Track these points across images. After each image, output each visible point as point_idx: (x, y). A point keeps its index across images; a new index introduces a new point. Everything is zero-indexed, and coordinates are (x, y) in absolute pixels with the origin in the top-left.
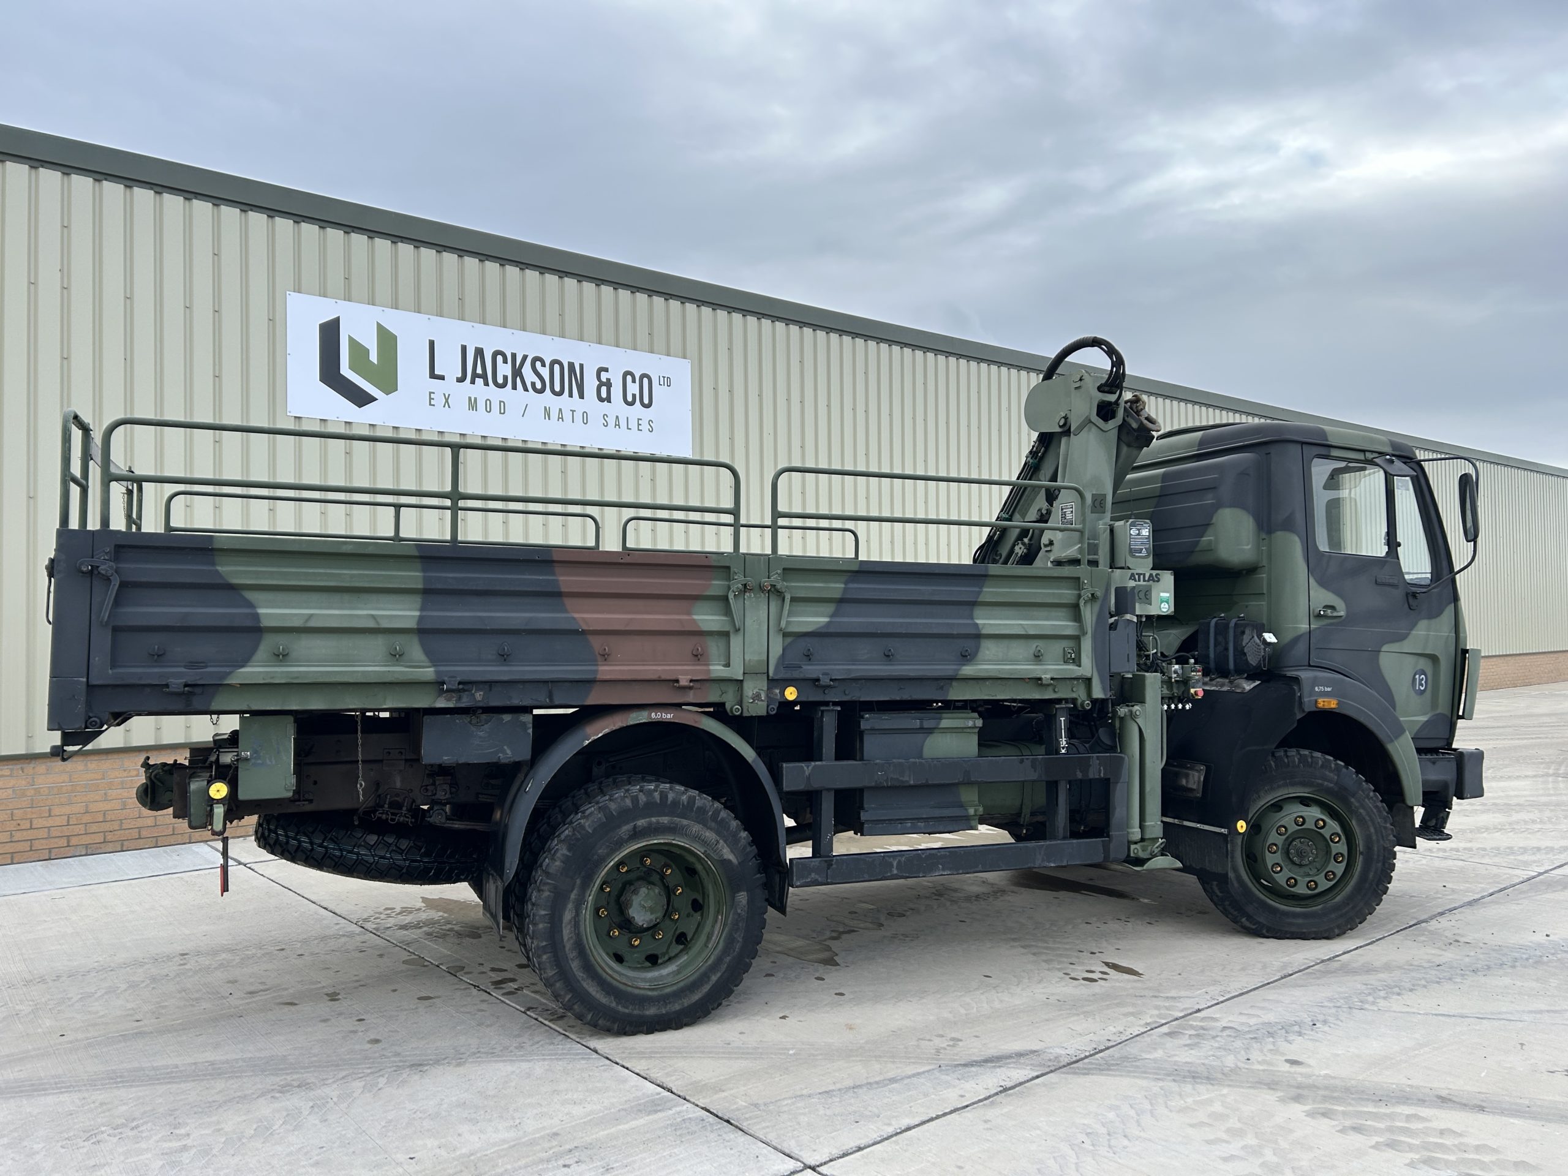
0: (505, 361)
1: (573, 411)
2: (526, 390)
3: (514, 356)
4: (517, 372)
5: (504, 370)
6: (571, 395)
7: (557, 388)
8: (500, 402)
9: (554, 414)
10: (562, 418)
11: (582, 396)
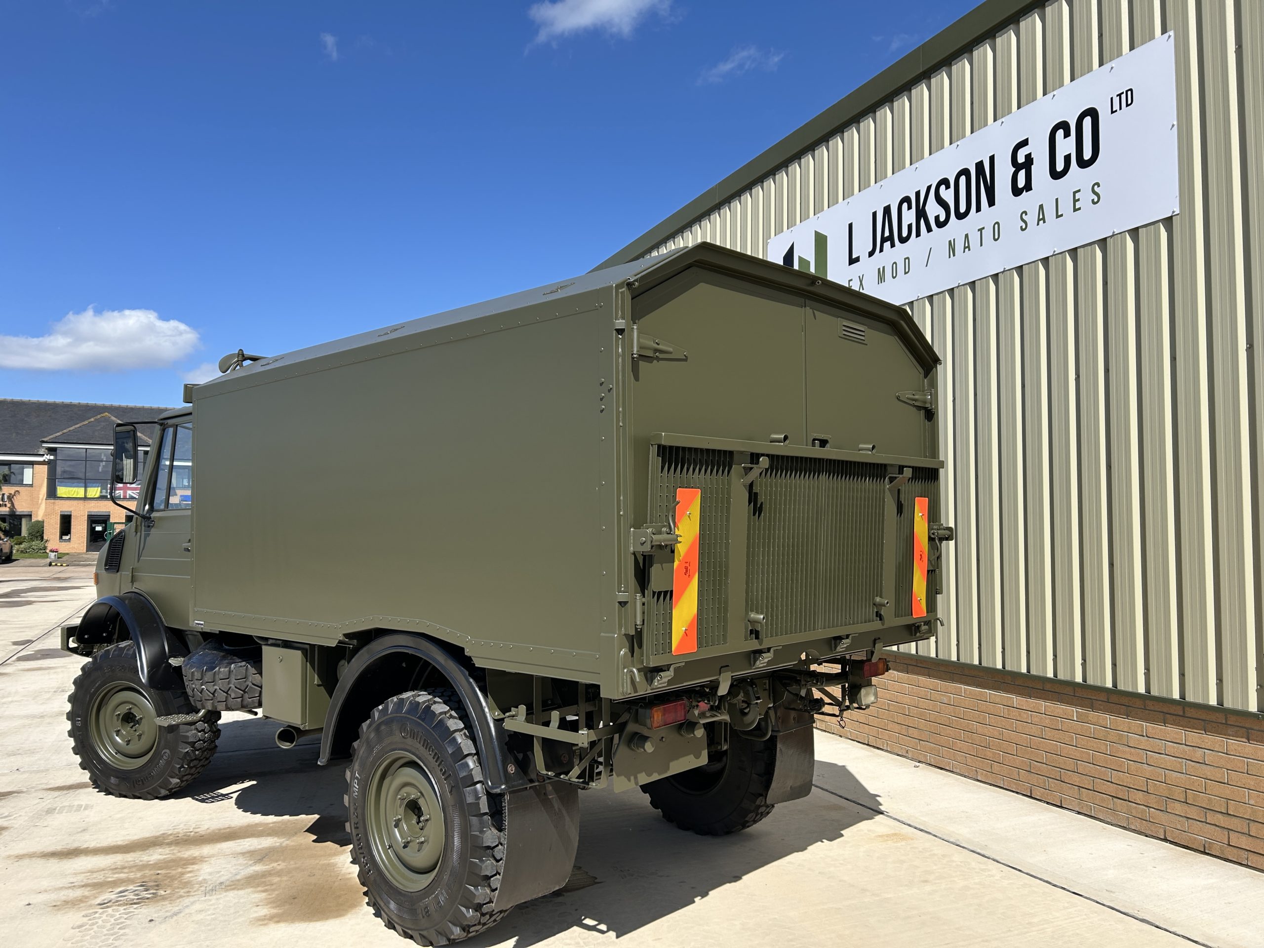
0: (910, 208)
1: (981, 230)
2: (929, 229)
3: (918, 194)
4: (921, 214)
5: (909, 216)
6: (978, 209)
7: (963, 209)
8: (905, 259)
9: (959, 247)
10: (969, 247)
11: (991, 203)
